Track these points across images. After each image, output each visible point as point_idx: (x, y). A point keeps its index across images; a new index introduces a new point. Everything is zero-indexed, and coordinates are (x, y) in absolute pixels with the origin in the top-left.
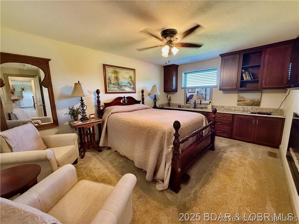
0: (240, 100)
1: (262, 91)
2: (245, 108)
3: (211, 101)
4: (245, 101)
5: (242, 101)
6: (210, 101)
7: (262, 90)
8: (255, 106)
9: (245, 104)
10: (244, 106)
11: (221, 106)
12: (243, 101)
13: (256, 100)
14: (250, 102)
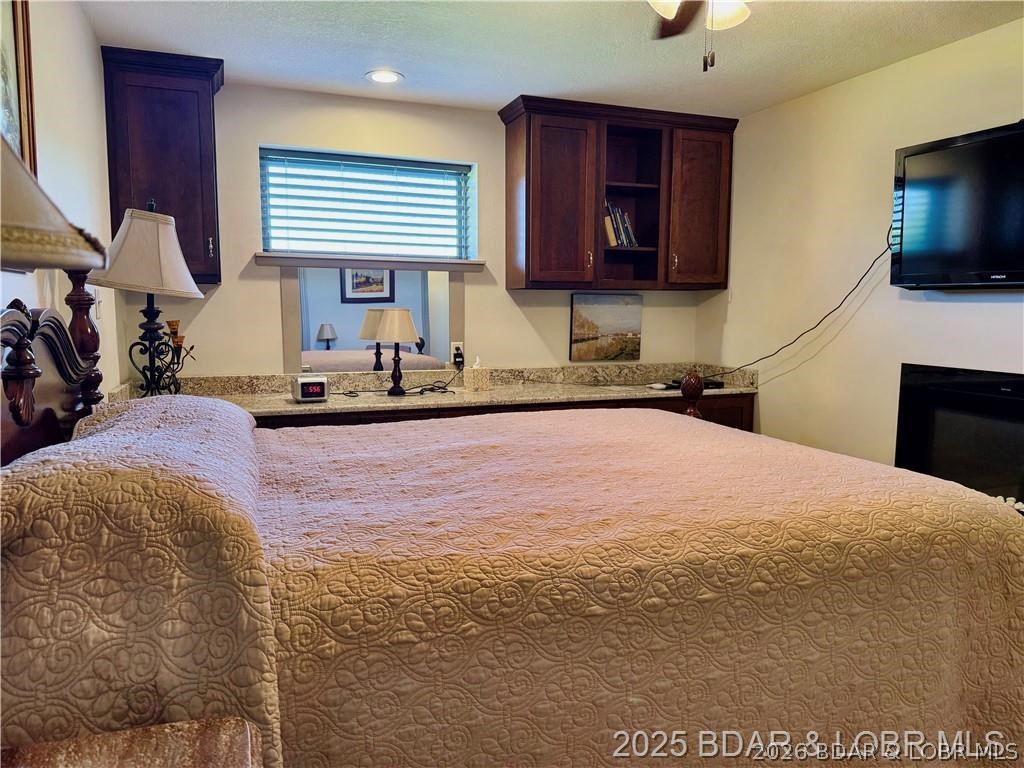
0: (581, 337)
1: (641, 297)
2: (600, 370)
3: (459, 344)
4: (597, 338)
5: (589, 339)
6: (454, 344)
7: (640, 292)
8: (627, 359)
9: (598, 351)
10: (595, 364)
11: (511, 371)
12: (593, 339)
13: (630, 335)
14: (611, 345)
